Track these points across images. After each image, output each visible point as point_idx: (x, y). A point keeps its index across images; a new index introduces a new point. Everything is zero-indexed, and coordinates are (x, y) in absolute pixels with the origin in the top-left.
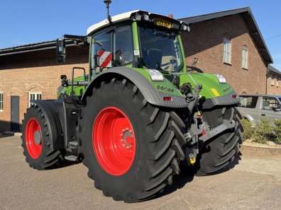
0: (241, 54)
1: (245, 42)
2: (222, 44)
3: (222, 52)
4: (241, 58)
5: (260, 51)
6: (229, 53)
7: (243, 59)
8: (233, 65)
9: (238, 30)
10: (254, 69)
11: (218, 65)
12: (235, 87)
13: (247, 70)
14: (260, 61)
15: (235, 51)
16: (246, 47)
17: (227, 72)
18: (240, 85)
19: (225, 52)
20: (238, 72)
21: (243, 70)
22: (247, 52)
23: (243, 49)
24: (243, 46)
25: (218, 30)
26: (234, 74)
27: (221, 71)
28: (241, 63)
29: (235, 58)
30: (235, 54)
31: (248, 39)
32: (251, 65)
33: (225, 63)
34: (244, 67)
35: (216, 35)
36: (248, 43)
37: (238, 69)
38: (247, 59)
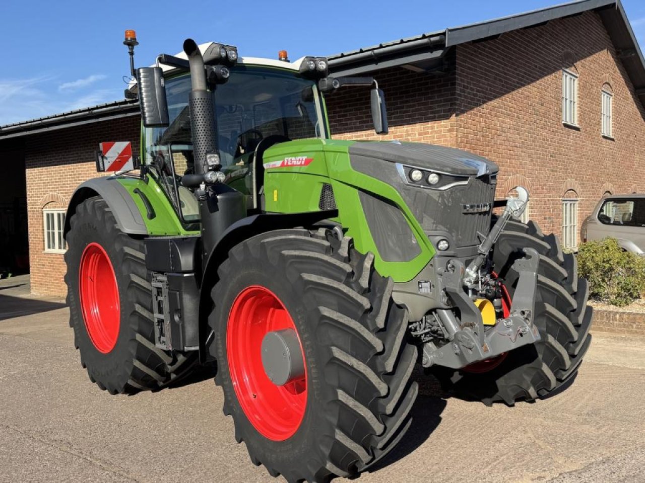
0: (599, 104)
1: (606, 77)
3: (559, 99)
4: (599, 112)
5: (639, 97)
6: (574, 102)
7: (604, 115)
8: (584, 129)
9: (592, 48)
10: (627, 137)
11: (551, 129)
12: (588, 181)
13: (613, 140)
14: (638, 119)
15: (586, 97)
16: (609, 87)
17: (571, 146)
18: (598, 176)
19: (566, 99)
20: (594, 145)
21: (604, 140)
22: (611, 100)
23: (602, 92)
24: (604, 84)
25: (551, 48)
26: (586, 149)
27: (558, 143)
28: (599, 123)
29: (586, 112)
30: (587, 104)
31: (613, 69)
32: (621, 129)
33: (566, 125)
34: (605, 133)
35: (546, 60)
36: (613, 77)
37: (594, 138)
38: (611, 115)
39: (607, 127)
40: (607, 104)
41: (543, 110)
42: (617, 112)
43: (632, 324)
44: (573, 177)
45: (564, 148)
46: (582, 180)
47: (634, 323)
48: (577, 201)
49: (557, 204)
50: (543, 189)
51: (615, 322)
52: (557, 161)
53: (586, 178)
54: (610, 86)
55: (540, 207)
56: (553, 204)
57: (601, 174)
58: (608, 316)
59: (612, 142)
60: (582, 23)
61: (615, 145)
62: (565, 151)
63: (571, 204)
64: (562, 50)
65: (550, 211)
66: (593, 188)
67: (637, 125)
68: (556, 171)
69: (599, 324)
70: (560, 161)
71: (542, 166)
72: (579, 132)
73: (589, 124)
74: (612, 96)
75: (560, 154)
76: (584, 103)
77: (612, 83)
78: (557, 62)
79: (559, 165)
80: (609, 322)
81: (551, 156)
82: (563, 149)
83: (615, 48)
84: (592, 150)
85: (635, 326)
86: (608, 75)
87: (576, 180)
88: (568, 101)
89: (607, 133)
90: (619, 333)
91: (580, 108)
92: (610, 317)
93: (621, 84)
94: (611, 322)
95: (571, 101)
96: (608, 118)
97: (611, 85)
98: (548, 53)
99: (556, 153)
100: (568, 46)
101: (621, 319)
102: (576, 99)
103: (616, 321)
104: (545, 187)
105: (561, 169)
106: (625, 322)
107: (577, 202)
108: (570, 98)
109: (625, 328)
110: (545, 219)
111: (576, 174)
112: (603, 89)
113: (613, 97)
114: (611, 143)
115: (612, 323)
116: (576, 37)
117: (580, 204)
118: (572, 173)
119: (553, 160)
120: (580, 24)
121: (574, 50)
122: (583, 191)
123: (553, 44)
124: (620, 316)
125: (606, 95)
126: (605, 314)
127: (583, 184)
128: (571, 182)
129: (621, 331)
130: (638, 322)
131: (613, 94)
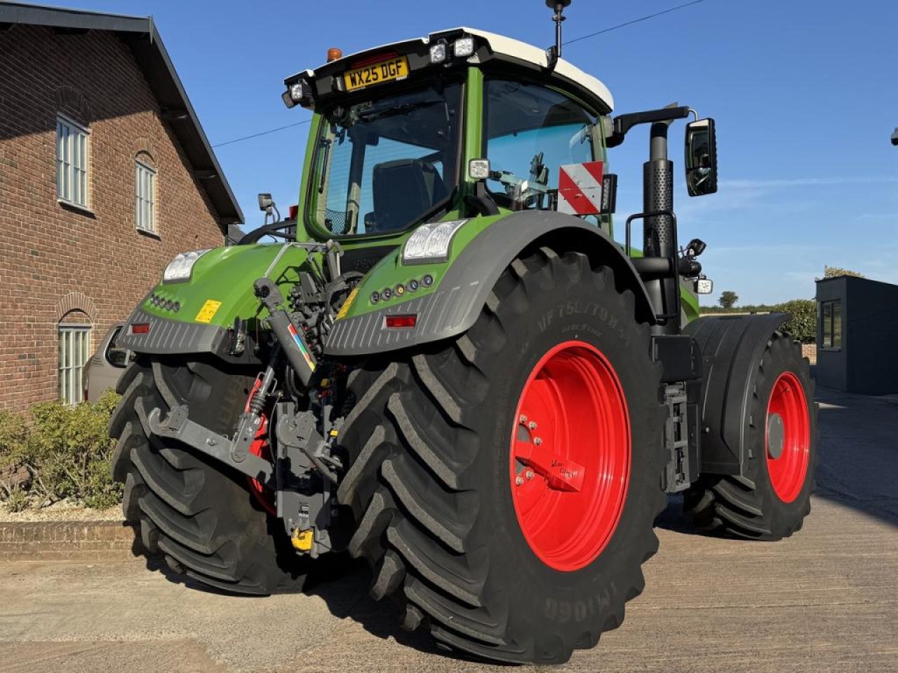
0: (131, 181)
1: (143, 142)
2: (52, 135)
3: (52, 163)
4: (130, 194)
5: (201, 181)
6: (83, 172)
7: (141, 199)
8: (101, 215)
9: (116, 94)
10: (182, 236)
11: (34, 208)
12: (110, 297)
13: (157, 238)
14: (201, 212)
15: (106, 167)
16: (149, 158)
17: (76, 240)
18: (131, 291)
19: (67, 165)
20: (122, 242)
21: (141, 237)
22: (155, 178)
23: (137, 165)
24: (139, 153)
25: (33, 76)
26: (107, 247)
27: (49, 232)
28: (131, 210)
29: (106, 190)
30: (107, 178)
31: (156, 134)
32: (171, 224)
33: (64, 206)
34: (143, 225)
35: (22, 93)
36: (157, 145)
37: (122, 232)
38: (154, 199)
39: (148, 218)
40: (147, 185)
41: (15, 174)
42: (164, 200)
43: (108, 541)
44: (80, 289)
45: (60, 241)
46: (99, 295)
47: (112, 539)
48: (90, 327)
49: (47, 332)
50: (16, 307)
51: (82, 541)
52: (47, 262)
53: (106, 292)
54: (151, 157)
55: (11, 338)
56: (38, 332)
57: (136, 287)
58: (70, 532)
59: (157, 241)
60: (97, 51)
61: (161, 245)
62: (64, 247)
63: (77, 334)
64: (57, 83)
65: (32, 344)
66: (120, 308)
67: (199, 220)
68: (45, 279)
69: (54, 548)
70: (55, 263)
71: (15, 268)
72: (93, 220)
73: (111, 209)
74: (155, 173)
75: (54, 251)
76: (101, 175)
77: (154, 152)
78: (46, 101)
79: (51, 268)
80: (71, 542)
81: (33, 253)
82: (60, 244)
83: (159, 104)
84: (118, 250)
85: (112, 544)
86: (145, 140)
87: (87, 294)
88: (70, 169)
89: (147, 227)
90: (87, 559)
91: (93, 181)
92: (72, 533)
93: (170, 158)
94: (75, 541)
95: (76, 169)
96: (149, 204)
97: (153, 157)
98: (26, 82)
99: (44, 249)
100: (70, 81)
101: (92, 535)
102: (87, 167)
103: (83, 539)
104: (19, 304)
105: (55, 275)
106: (98, 539)
107: (91, 330)
108: (75, 162)
109: (96, 549)
110: (20, 357)
111: (85, 285)
112: (138, 159)
113: (157, 174)
114: (154, 242)
115: (75, 544)
116: (86, 71)
117: (96, 332)
118: (79, 283)
119: (39, 260)
120: (94, 51)
121: (80, 88)
122: (101, 312)
123: (36, 69)
124: (89, 530)
125: (144, 170)
126: (65, 530)
127: (101, 301)
128: (75, 297)
129: (91, 555)
130: (118, 538)
131: (157, 170)
